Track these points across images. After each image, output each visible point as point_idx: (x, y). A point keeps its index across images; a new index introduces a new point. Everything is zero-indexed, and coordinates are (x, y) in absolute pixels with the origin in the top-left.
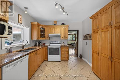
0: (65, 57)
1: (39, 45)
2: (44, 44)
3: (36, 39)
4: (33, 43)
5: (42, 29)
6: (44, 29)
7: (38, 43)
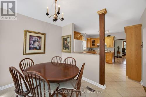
0: (109, 61)
1: (91, 51)
2: (94, 51)
3: (89, 47)
4: (88, 49)
5: (93, 41)
6: (94, 40)
7: (90, 49)
